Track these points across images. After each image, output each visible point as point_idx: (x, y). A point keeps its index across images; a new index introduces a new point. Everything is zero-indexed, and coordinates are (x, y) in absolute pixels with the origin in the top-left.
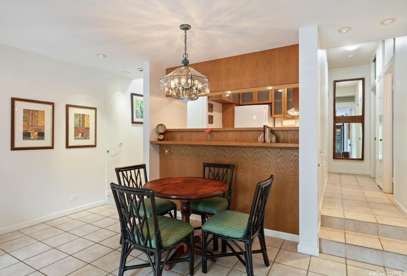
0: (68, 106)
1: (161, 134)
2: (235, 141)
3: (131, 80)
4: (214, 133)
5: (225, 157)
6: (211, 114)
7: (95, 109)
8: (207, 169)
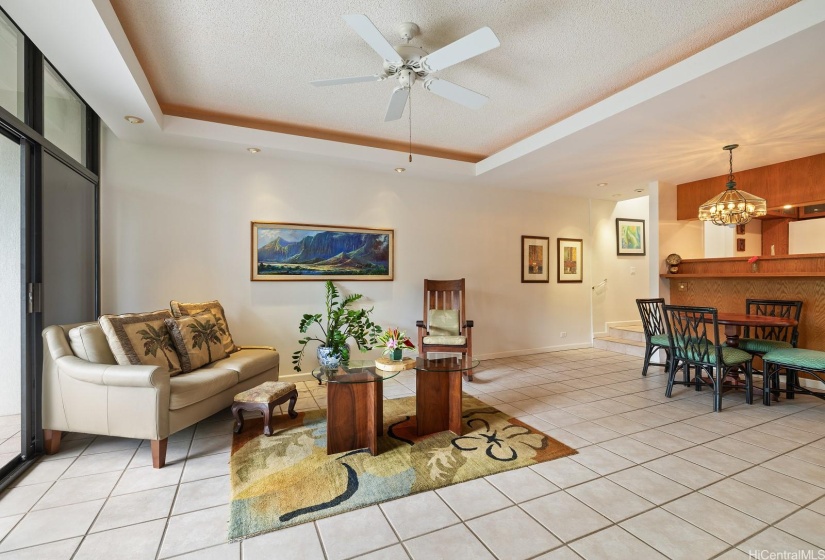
0: (559, 240)
1: (673, 266)
2: (803, 271)
3: (615, 202)
4: (763, 262)
5: (783, 292)
6: (741, 237)
7: (580, 240)
8: (753, 308)
